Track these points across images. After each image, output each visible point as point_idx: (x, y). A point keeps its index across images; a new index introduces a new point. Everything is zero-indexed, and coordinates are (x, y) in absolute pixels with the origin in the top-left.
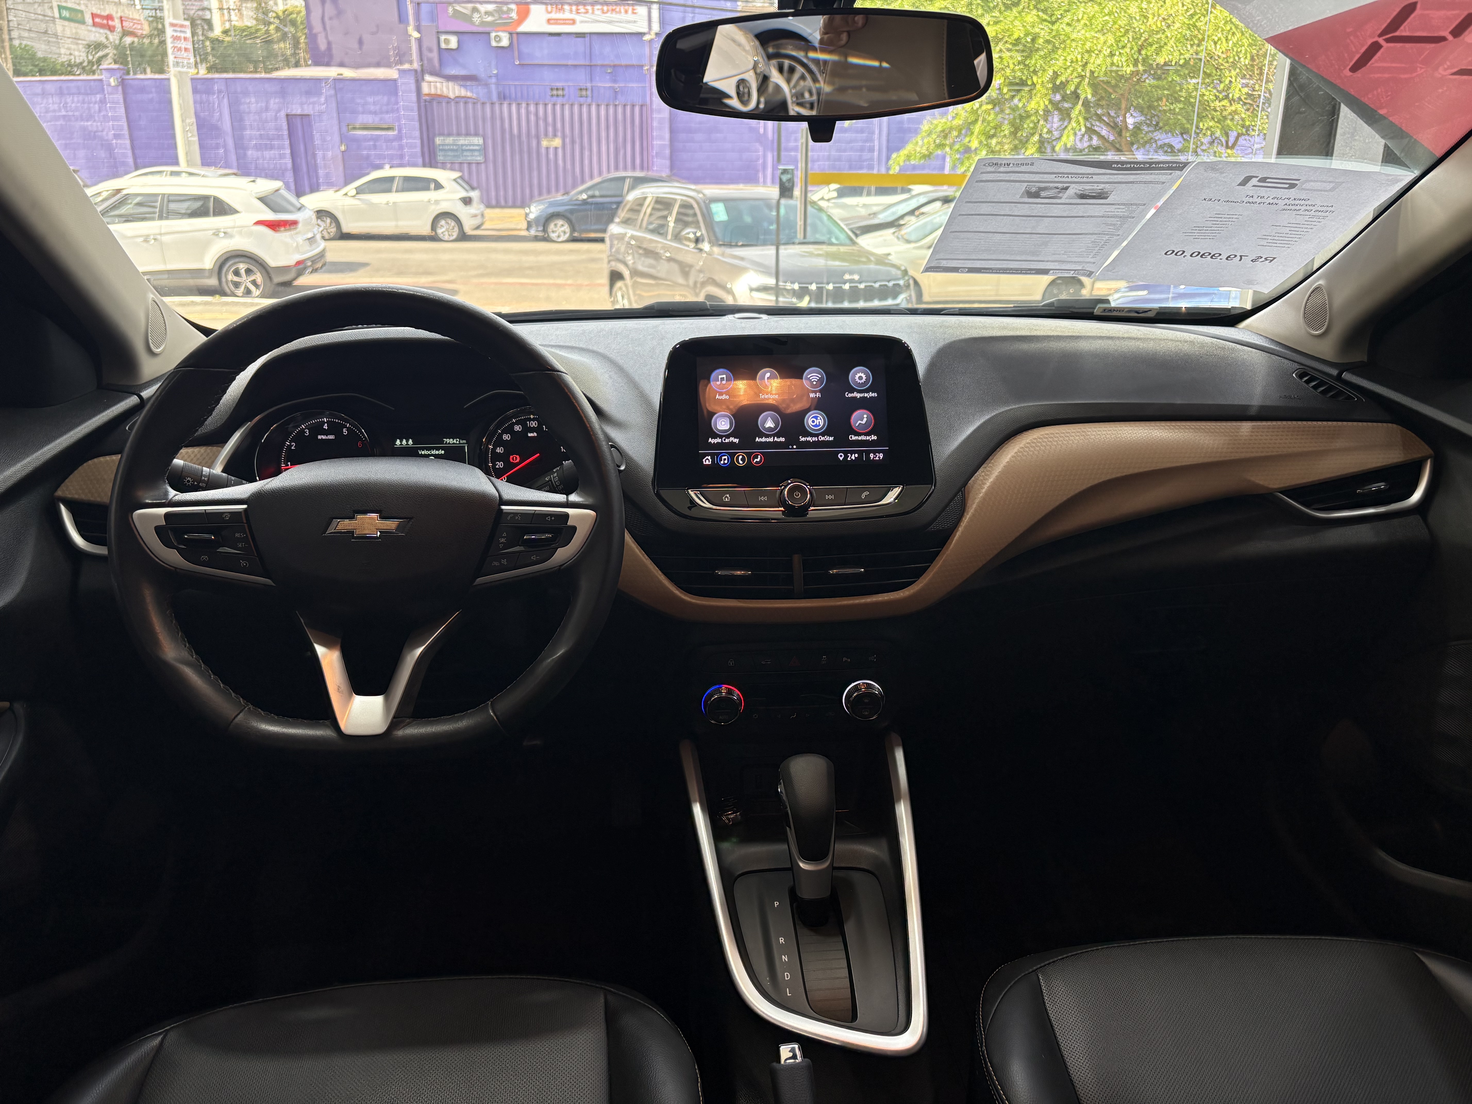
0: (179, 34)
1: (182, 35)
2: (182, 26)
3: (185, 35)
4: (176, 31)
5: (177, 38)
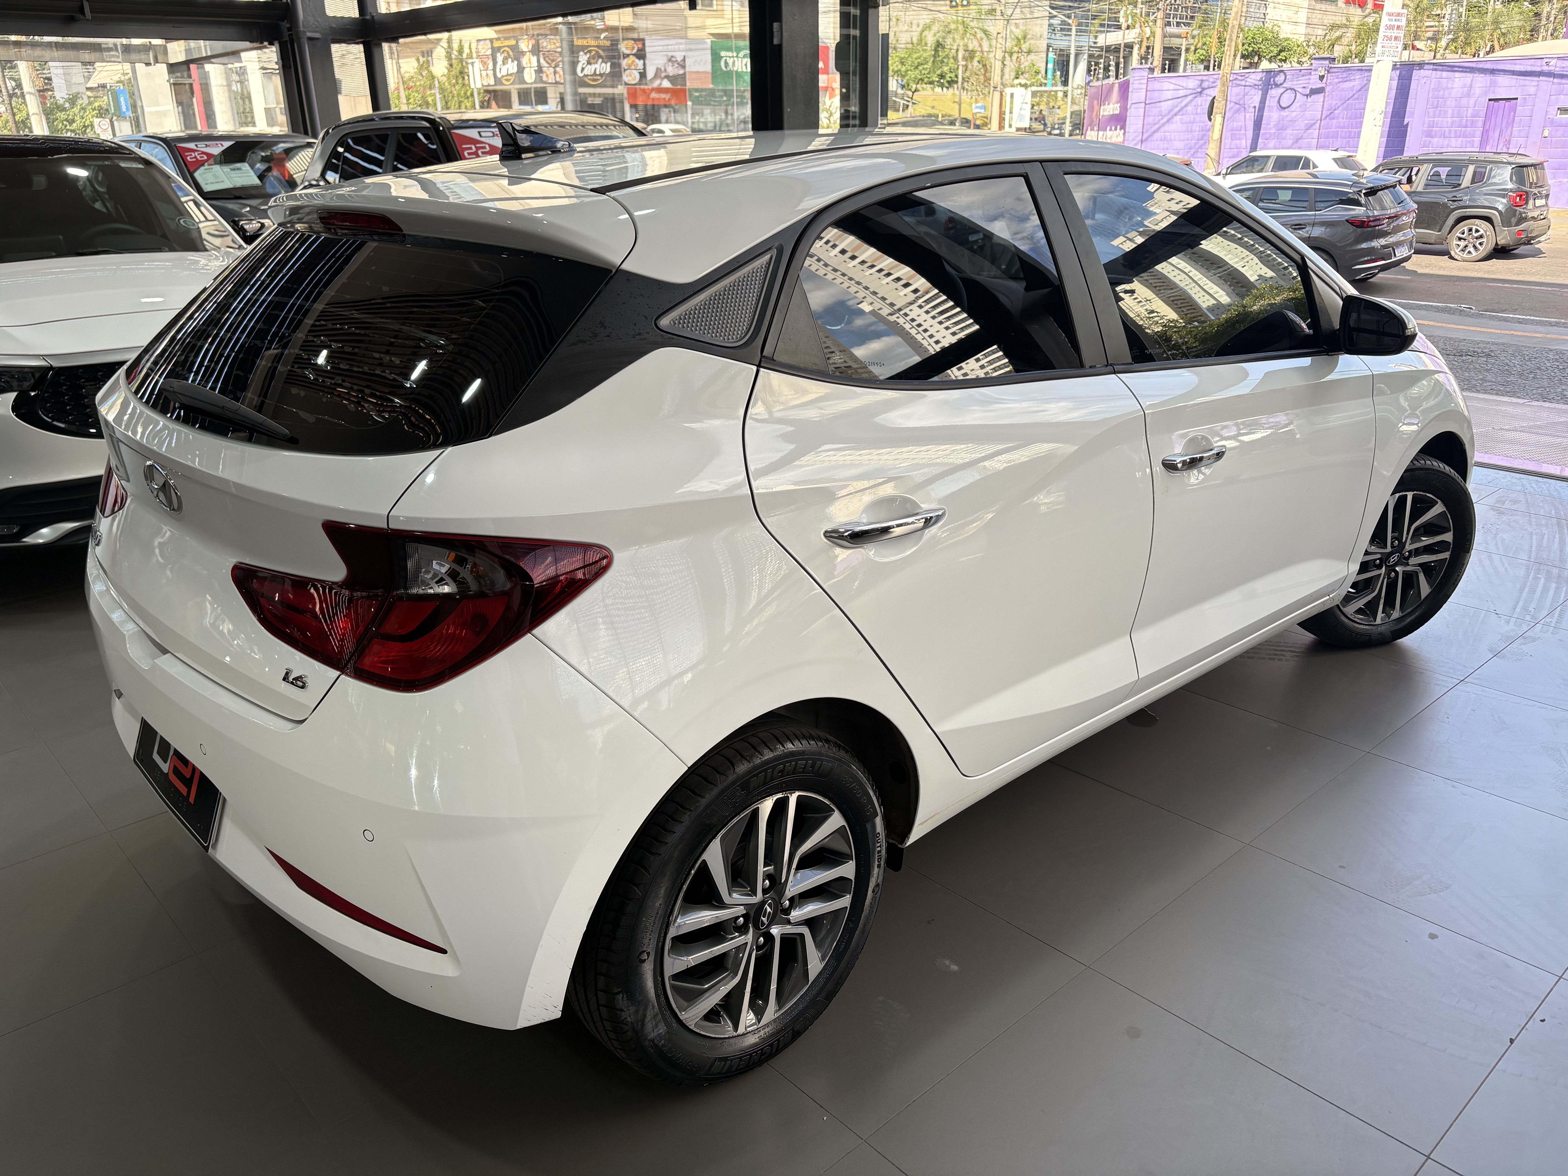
0: (1392, 23)
1: (1397, 24)
2: (1399, 15)
3: (1400, 24)
4: (1391, 20)
5: (1391, 27)
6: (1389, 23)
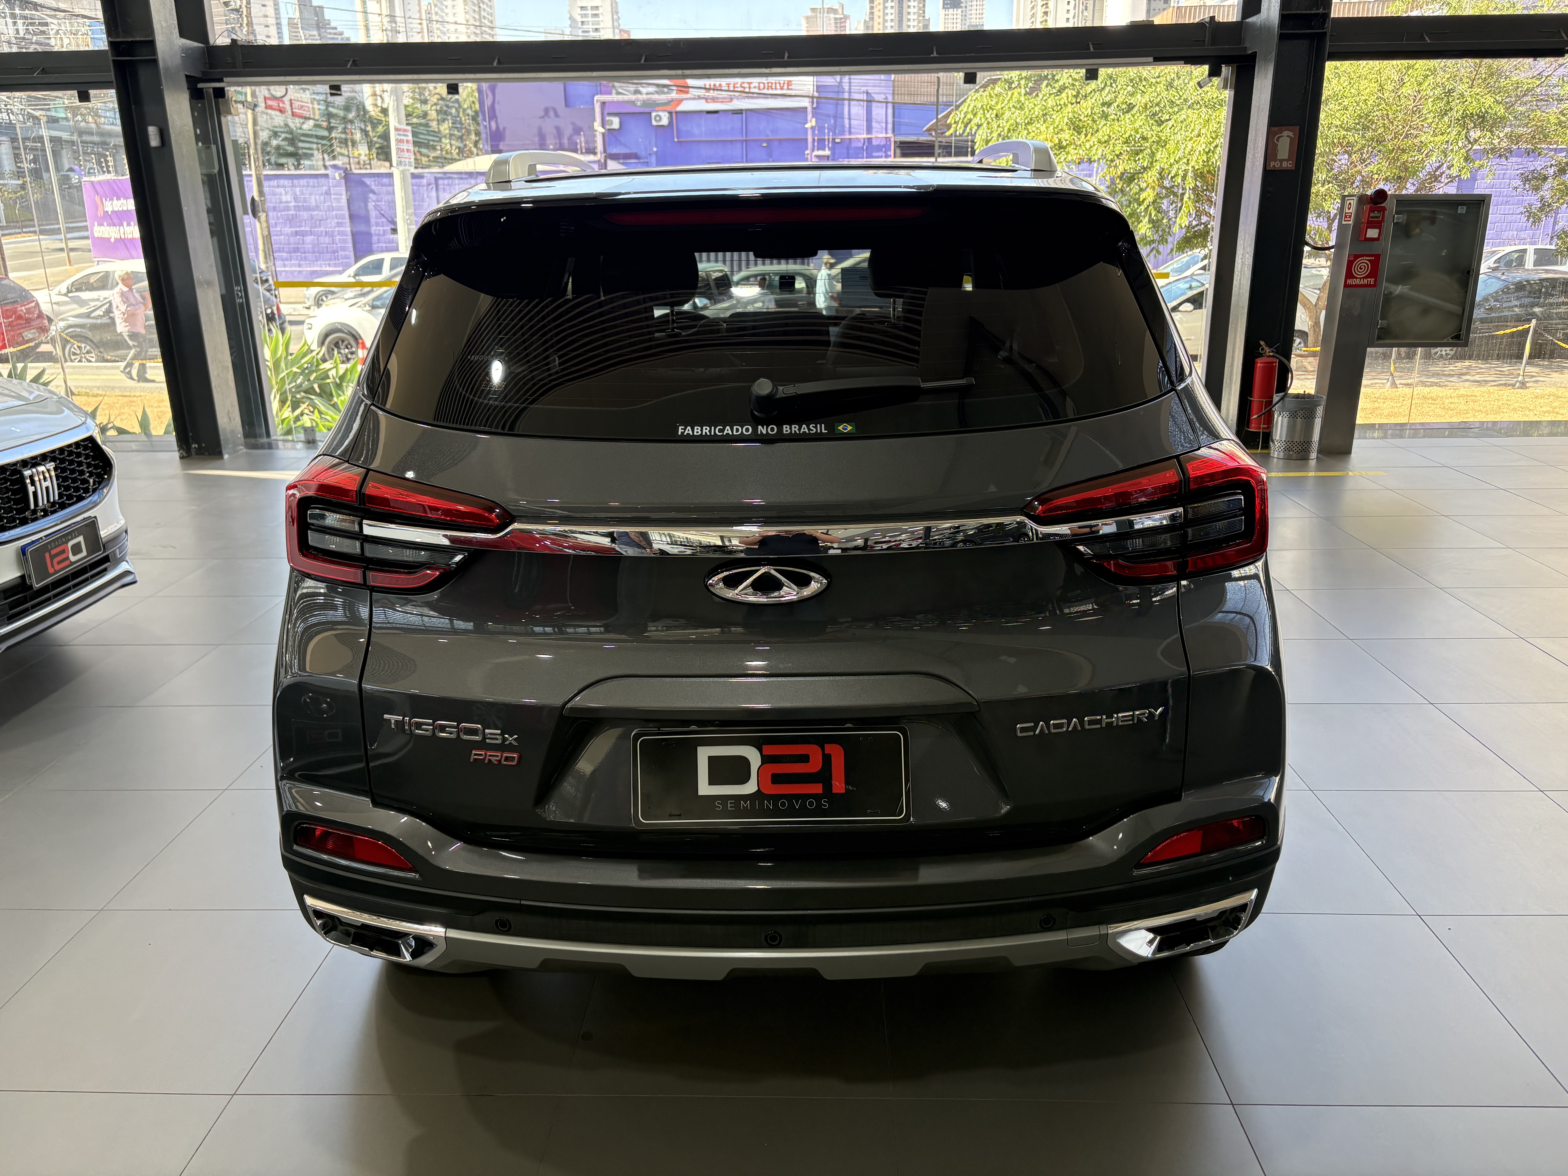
0: (402, 137)
1: (405, 138)
2: (405, 130)
3: (408, 138)
5: (401, 141)
6: (399, 138)
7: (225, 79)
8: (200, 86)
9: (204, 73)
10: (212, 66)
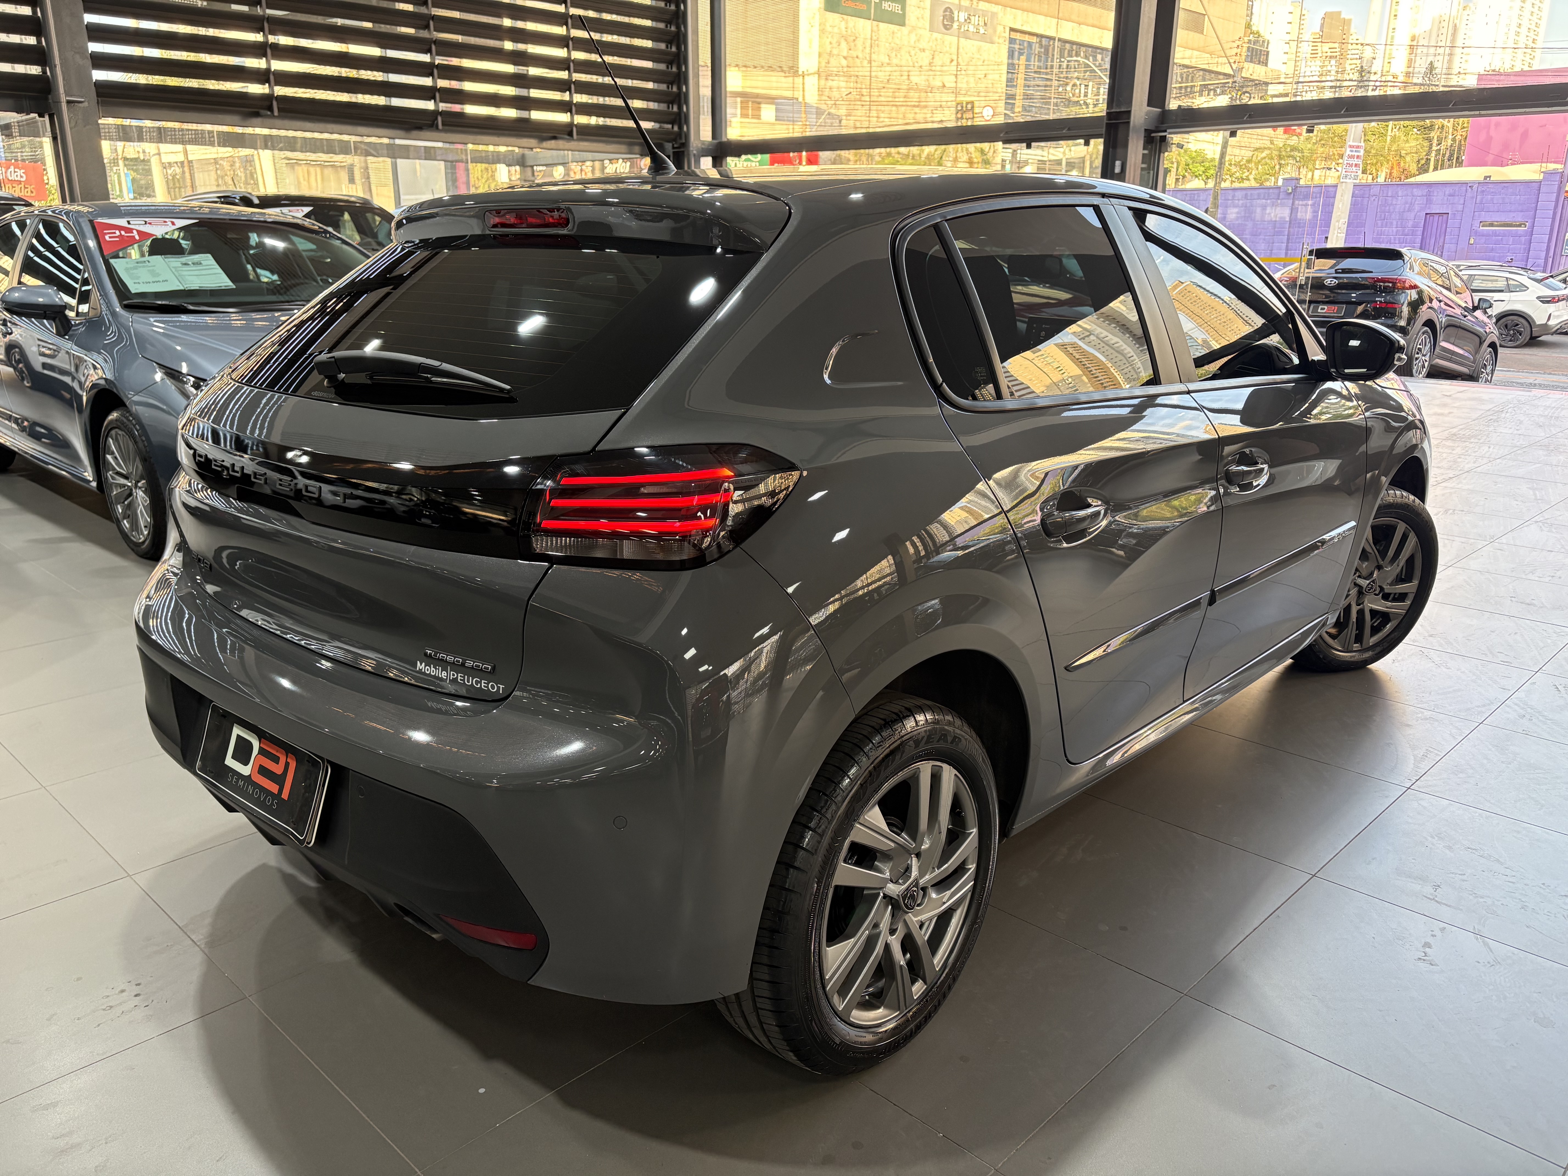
0: (1353, 154)
1: (1356, 154)
2: (1358, 147)
3: (1358, 154)
4: (1352, 151)
5: (1352, 157)
6: (1351, 153)
7: (1168, 131)
8: (1153, 135)
9: (1157, 127)
10: (1162, 123)
